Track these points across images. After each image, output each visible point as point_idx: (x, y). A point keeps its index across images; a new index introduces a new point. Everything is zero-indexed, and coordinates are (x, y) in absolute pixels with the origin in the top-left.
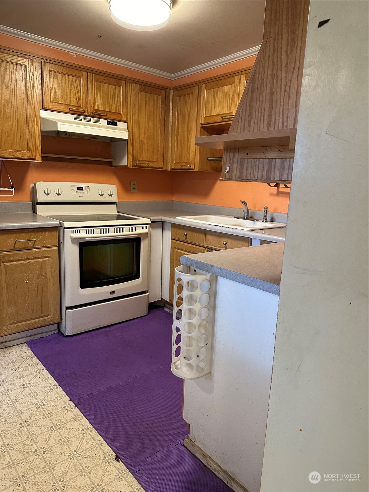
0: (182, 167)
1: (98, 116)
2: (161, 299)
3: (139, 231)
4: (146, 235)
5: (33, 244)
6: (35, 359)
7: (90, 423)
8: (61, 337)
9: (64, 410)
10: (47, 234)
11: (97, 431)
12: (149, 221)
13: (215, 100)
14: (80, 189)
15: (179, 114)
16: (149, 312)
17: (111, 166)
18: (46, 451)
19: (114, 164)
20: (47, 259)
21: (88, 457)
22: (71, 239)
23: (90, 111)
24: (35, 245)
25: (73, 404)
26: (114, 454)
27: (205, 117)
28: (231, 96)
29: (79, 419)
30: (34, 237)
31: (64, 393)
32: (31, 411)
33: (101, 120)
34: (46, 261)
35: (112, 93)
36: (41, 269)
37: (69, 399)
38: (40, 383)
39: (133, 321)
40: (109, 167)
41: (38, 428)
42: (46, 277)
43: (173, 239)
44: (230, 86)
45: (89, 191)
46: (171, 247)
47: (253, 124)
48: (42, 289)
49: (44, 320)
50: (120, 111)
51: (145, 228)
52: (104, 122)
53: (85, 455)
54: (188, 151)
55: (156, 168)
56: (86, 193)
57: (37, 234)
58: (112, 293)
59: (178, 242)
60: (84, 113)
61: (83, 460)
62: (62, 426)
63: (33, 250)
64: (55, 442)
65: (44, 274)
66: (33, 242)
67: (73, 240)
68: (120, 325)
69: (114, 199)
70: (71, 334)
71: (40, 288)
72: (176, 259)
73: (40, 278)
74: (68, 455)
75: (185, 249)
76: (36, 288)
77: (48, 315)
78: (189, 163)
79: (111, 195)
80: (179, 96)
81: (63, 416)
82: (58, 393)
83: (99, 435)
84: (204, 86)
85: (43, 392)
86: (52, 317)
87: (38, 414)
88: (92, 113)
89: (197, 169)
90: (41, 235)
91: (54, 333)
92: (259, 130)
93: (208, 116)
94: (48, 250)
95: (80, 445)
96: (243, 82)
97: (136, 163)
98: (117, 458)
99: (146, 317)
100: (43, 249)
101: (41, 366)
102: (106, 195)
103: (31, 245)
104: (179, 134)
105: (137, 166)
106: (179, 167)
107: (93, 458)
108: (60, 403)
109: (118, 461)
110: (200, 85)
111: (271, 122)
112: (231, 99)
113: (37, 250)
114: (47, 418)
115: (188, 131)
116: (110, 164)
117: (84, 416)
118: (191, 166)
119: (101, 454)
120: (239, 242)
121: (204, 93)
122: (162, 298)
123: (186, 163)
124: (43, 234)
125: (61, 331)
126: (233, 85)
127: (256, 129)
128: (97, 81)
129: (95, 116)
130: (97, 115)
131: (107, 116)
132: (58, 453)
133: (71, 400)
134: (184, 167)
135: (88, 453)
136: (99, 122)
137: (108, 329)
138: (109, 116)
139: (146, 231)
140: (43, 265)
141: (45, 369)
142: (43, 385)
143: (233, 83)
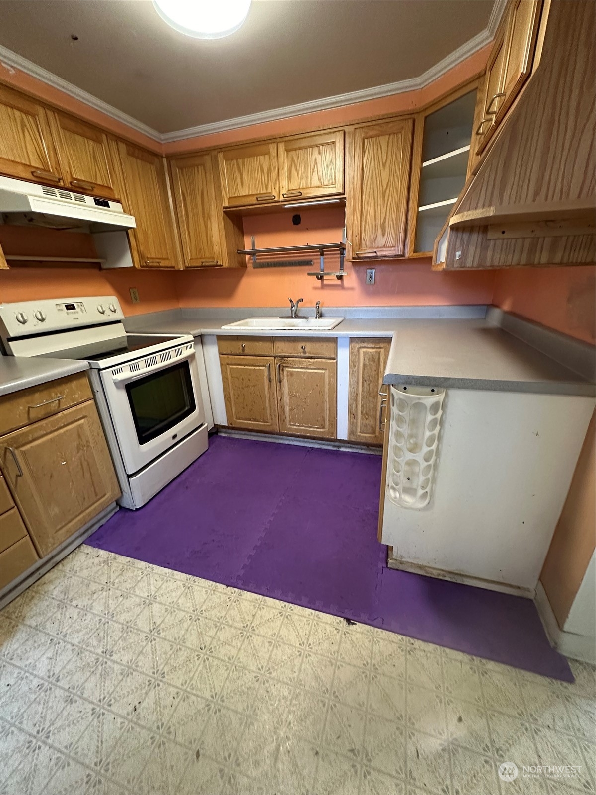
0: (203, 264)
1: (81, 190)
2: (215, 425)
3: (186, 353)
4: (193, 356)
5: (57, 405)
6: (123, 560)
7: (280, 600)
8: (128, 514)
9: (234, 604)
10: (74, 384)
11: (296, 604)
12: (191, 338)
13: (241, 175)
14: (70, 307)
15: (185, 192)
16: (210, 444)
17: (100, 269)
18: (269, 669)
19: (104, 266)
20: (82, 421)
21: (321, 641)
22: (115, 383)
23: (67, 179)
24: (61, 405)
25: (237, 590)
26: (342, 619)
27: (230, 198)
28: (266, 171)
29: (262, 603)
30: (56, 394)
31: (211, 583)
32: (193, 631)
33: (86, 197)
34: (83, 424)
35: (92, 152)
36: (79, 436)
37: (225, 586)
38: (163, 587)
39: (199, 460)
40: (95, 271)
41: (227, 646)
42: (88, 446)
43: (221, 354)
44: (262, 157)
45: (83, 308)
46: (222, 365)
47: (509, 193)
48: (88, 464)
49: (101, 504)
50: (108, 182)
51: (190, 347)
52: (90, 200)
53: (315, 641)
54: (209, 243)
55: (168, 267)
56: (81, 312)
57: (59, 388)
58: (175, 437)
59: (230, 356)
60: (57, 182)
61: (320, 648)
62: (253, 624)
63: (60, 415)
64: (266, 650)
65: (85, 443)
66: (57, 402)
67: (117, 384)
68: (189, 470)
69: (119, 315)
70: (143, 505)
71: (85, 464)
72: (232, 377)
73: (81, 451)
74: (298, 654)
75: (244, 362)
76: (80, 466)
77: (105, 495)
78: (213, 258)
79: (115, 311)
80: (181, 169)
81: (240, 611)
82: (203, 587)
83: (305, 608)
84: (221, 156)
85: (182, 596)
86: (109, 495)
87: (207, 629)
88: (71, 183)
89: (226, 264)
90: (66, 389)
91: (116, 513)
92: (519, 201)
93: (234, 197)
94: (82, 408)
95: (297, 634)
96: (282, 153)
97: (145, 263)
98: (349, 621)
99: (209, 450)
100: (74, 408)
101: (142, 564)
102: (108, 312)
103: (55, 407)
104: (191, 221)
105: (147, 266)
106: (199, 264)
107: (327, 639)
108: (219, 598)
109: (353, 624)
110: (214, 153)
111: (541, 189)
112: (266, 175)
113: (65, 412)
114: (224, 628)
115: (204, 217)
116: (98, 266)
117: (264, 595)
118: (217, 262)
119: (329, 628)
120: (322, 344)
121: (223, 165)
122: (216, 423)
123: (209, 258)
124: (68, 385)
125: (122, 505)
126: (267, 157)
127: (513, 199)
128: (64, 128)
129: (76, 189)
130: (79, 189)
131: (93, 190)
132: (285, 662)
133: (228, 586)
134: (207, 264)
135: (316, 637)
136: (83, 200)
137: (178, 480)
138: (97, 191)
139: (191, 351)
140: (80, 431)
141: (151, 565)
142: (172, 587)
143: (268, 153)
